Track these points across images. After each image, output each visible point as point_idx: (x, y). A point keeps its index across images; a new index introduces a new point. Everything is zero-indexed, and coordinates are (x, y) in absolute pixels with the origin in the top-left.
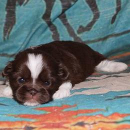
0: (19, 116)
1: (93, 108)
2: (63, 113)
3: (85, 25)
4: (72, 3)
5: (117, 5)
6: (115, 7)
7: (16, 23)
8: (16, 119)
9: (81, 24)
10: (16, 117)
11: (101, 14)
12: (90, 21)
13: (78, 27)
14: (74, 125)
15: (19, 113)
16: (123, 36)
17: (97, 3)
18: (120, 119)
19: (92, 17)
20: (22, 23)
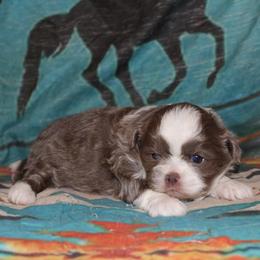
0: (59, 233)
1: (185, 230)
2: (134, 234)
3: (160, 90)
4: (135, 48)
5: (217, 56)
6: (213, 60)
7: (38, 88)
8: (54, 238)
9: (154, 88)
10: (54, 235)
11: (188, 70)
12: (170, 82)
13: (149, 92)
14: (152, 254)
15: (59, 229)
16: (228, 109)
17: (182, 51)
18: (228, 248)
19: (174, 76)
20: (47, 86)
